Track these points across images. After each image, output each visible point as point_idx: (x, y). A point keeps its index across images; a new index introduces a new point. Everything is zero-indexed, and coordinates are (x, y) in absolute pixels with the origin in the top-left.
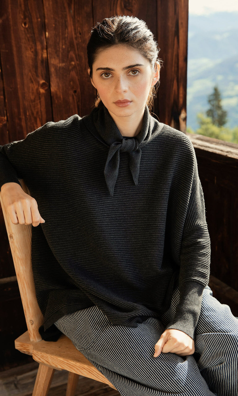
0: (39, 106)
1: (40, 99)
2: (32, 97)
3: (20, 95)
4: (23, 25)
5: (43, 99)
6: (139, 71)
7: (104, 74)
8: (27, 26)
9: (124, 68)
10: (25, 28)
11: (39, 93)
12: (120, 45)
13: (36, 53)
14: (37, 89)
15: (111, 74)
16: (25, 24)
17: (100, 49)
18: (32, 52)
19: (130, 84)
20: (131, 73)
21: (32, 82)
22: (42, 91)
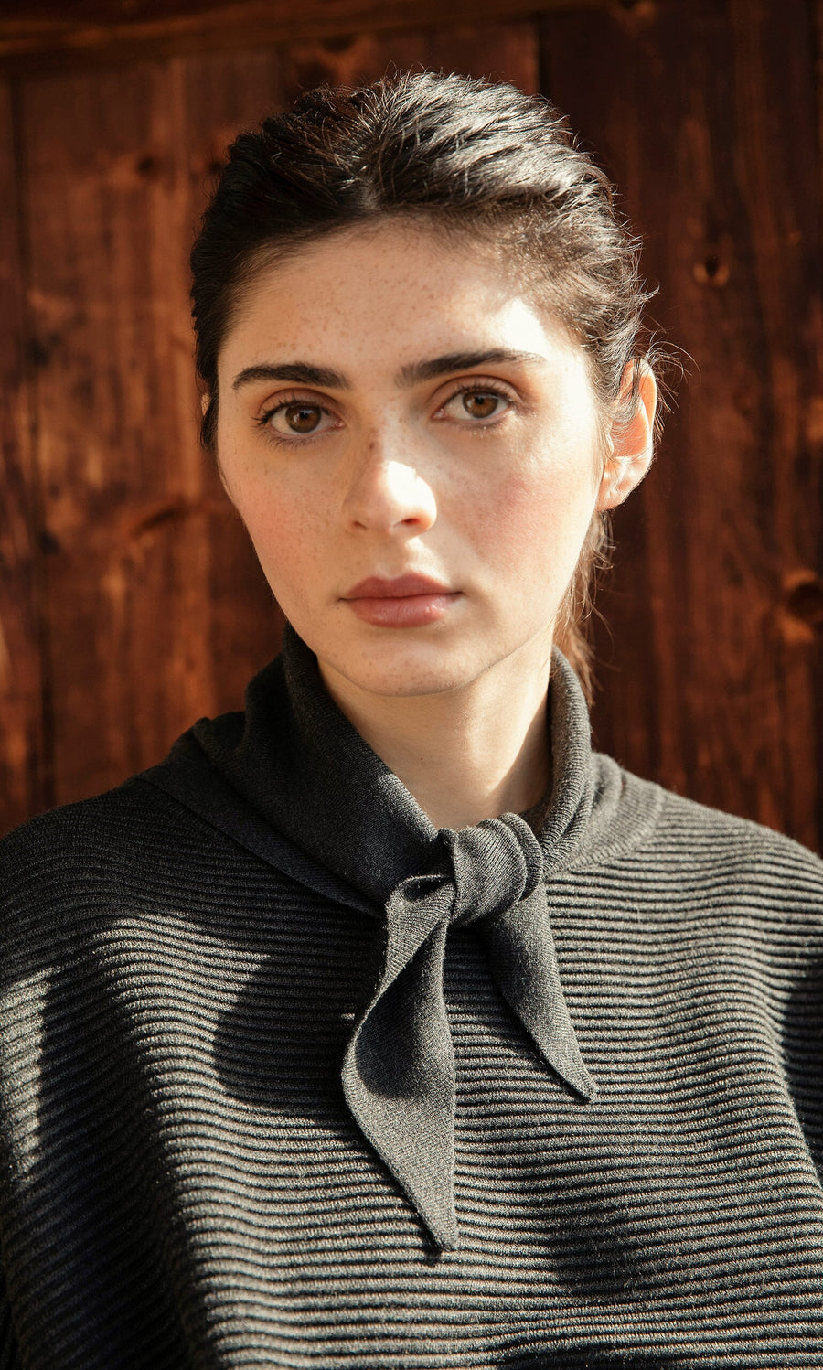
0: (773, 719)
1: (780, 674)
2: (734, 666)
3: (664, 648)
4: (701, 273)
5: (798, 680)
6: (512, 393)
7: (284, 411)
8: (722, 276)
9: (412, 367)
10: (710, 287)
11: (773, 644)
12: (385, 221)
13: (766, 422)
14: (767, 623)
15: (327, 411)
16: (712, 267)
17: (264, 253)
18: (745, 413)
19: (451, 476)
20: (458, 410)
21: (736, 580)
22: (794, 630)
